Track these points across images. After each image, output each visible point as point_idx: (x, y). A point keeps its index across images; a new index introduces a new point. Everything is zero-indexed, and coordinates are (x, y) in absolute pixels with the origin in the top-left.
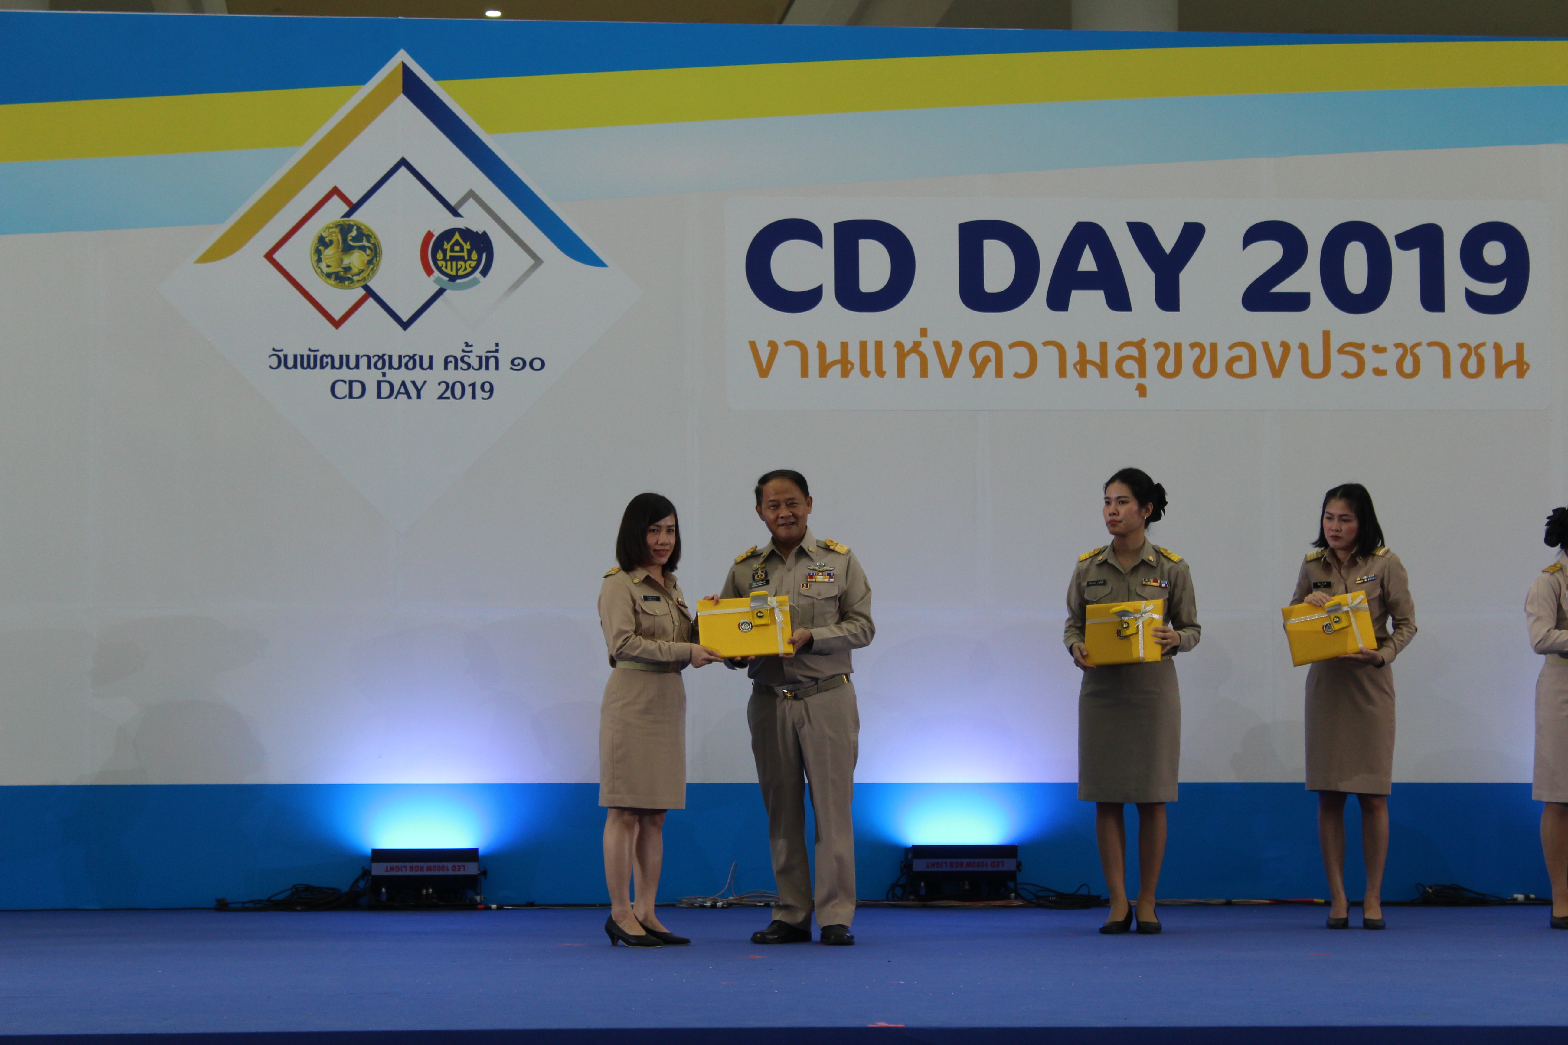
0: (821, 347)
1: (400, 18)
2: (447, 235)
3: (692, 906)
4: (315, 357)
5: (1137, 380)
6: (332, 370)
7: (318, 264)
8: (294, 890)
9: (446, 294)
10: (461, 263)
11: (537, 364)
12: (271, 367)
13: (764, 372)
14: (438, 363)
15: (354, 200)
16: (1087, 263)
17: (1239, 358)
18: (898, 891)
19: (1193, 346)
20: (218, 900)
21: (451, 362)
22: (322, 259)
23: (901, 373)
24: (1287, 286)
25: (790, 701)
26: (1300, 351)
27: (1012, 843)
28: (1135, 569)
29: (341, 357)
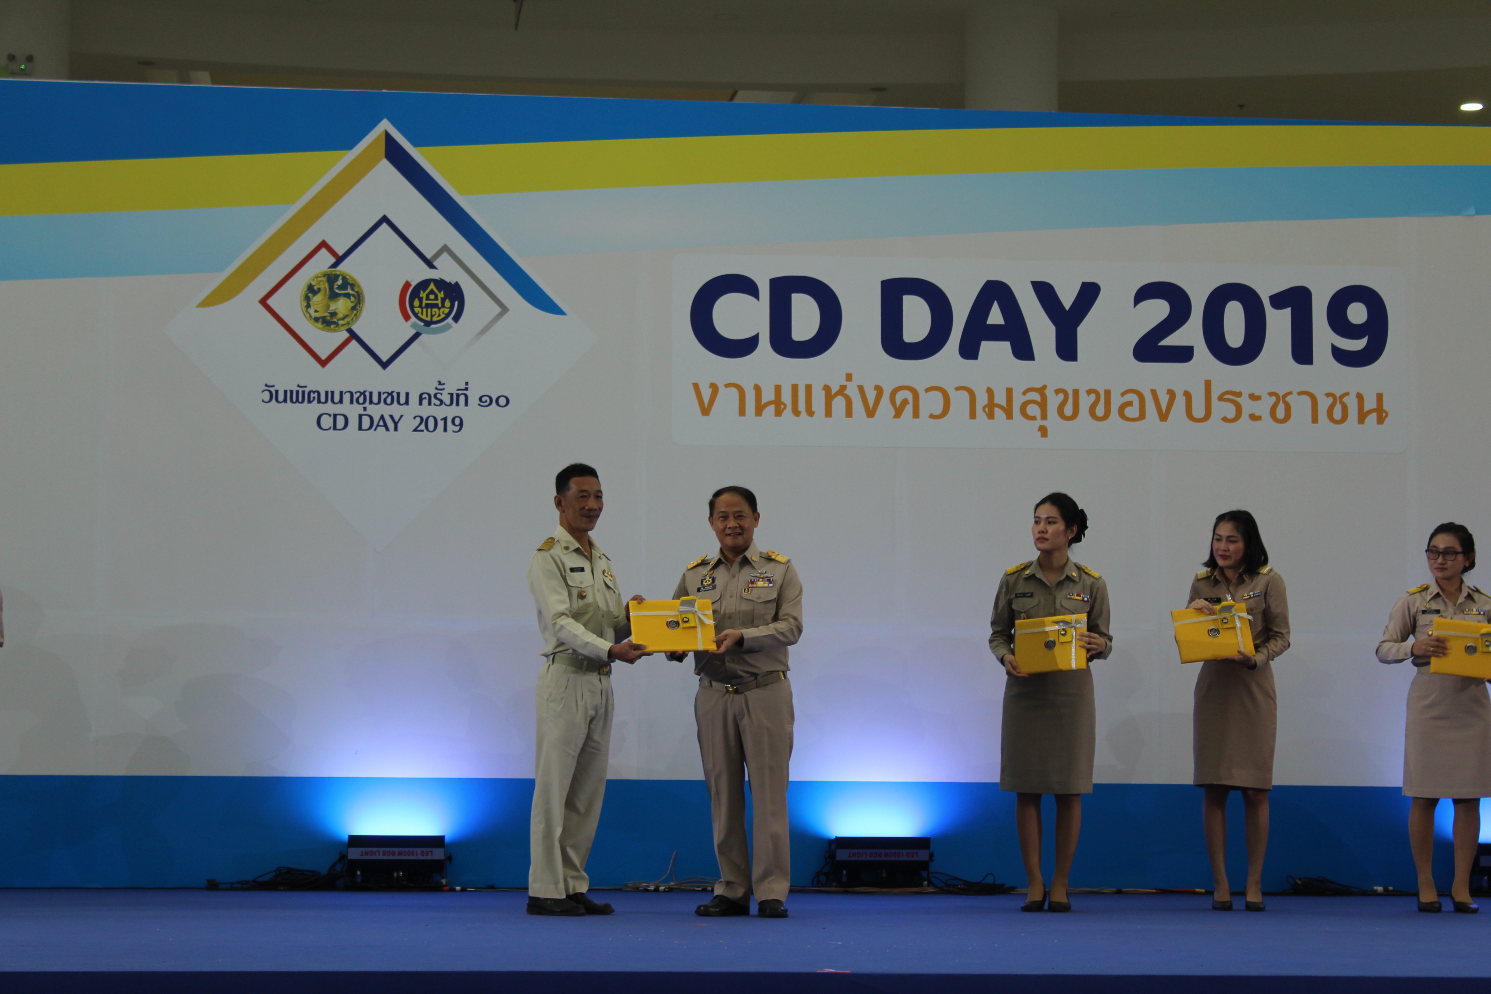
0: (757, 389)
1: (384, 91)
2: (424, 285)
3: (636, 890)
4: (303, 392)
5: (1039, 422)
6: (318, 405)
7: (307, 309)
8: (278, 872)
9: (421, 337)
10: (435, 310)
11: (502, 401)
12: (263, 401)
13: (706, 411)
14: (414, 399)
15: (340, 253)
16: (996, 317)
17: (1130, 404)
18: (823, 879)
19: (1089, 392)
20: (208, 881)
21: (425, 398)
22: (311, 305)
23: (828, 413)
24: (1173, 340)
25: (731, 695)
26: (1184, 398)
27: (925, 836)
28: (1060, 584)
29: (327, 393)
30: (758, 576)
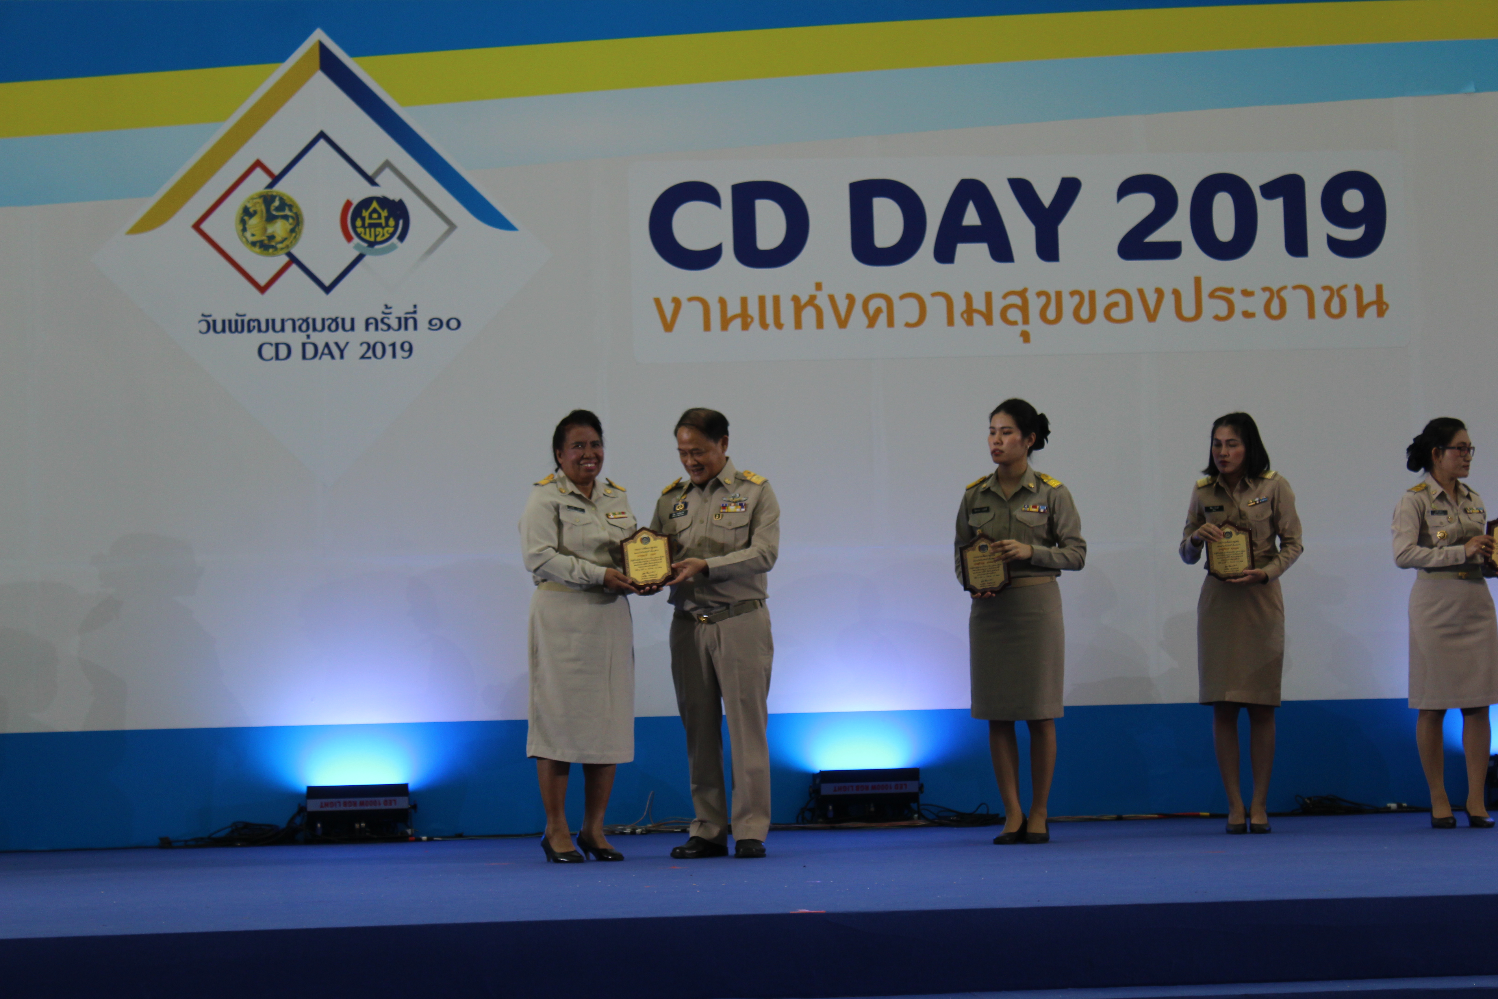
0: (722, 302)
2: (366, 203)
4: (243, 321)
5: (1021, 327)
6: (259, 334)
7: (243, 233)
8: (235, 828)
9: (366, 259)
10: (379, 230)
11: (453, 324)
12: (201, 332)
13: (668, 327)
14: (360, 325)
15: (276, 171)
16: (971, 217)
17: (1116, 304)
18: (808, 815)
19: (1073, 293)
20: (161, 839)
21: (372, 323)
22: (247, 228)
23: (798, 325)
24: (1159, 235)
25: (704, 625)
26: (1173, 296)
27: (914, 767)
28: (1016, 497)
29: (267, 321)
30: (731, 500)
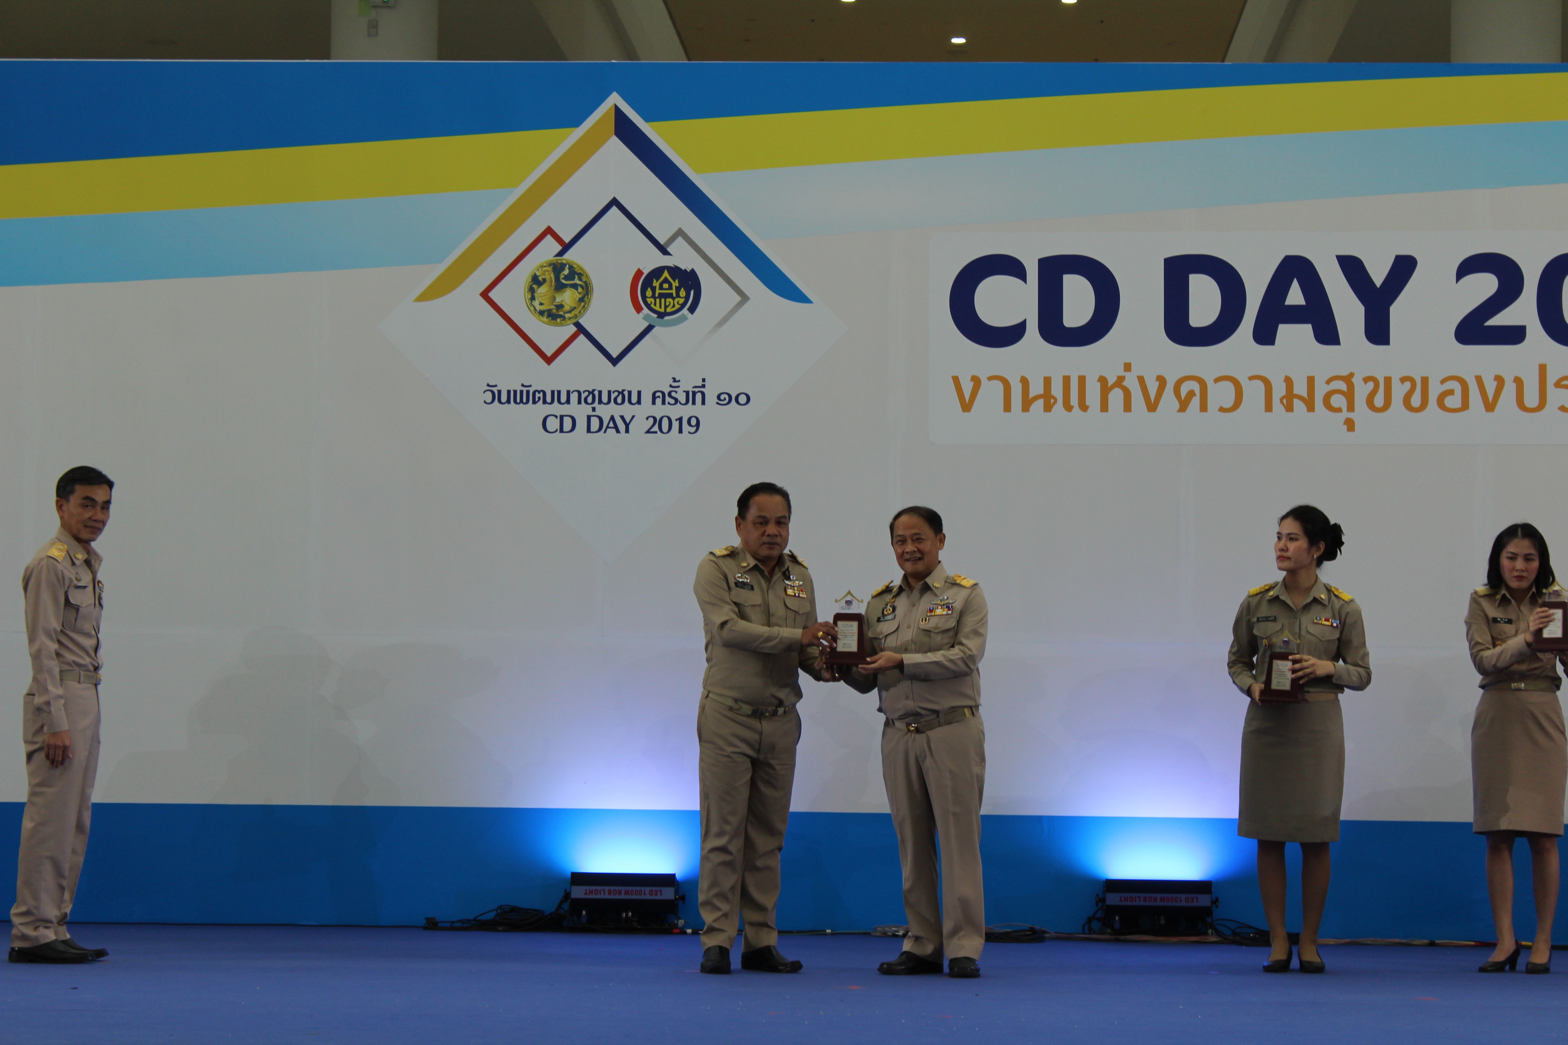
0: (1024, 381)
1: (613, 61)
2: (657, 273)
3: (885, 934)
4: (528, 392)
5: (1345, 414)
6: (544, 405)
7: (531, 302)
8: (499, 911)
9: (654, 330)
10: (669, 300)
11: (742, 399)
12: (485, 402)
13: (967, 407)
14: (647, 398)
15: (567, 240)
16: (1295, 296)
17: (1451, 392)
18: (1095, 925)
19: (1403, 380)
20: (427, 919)
21: (659, 397)
22: (536, 296)
23: (1104, 407)
24: (1501, 319)
25: (913, 734)
26: (1514, 385)
27: (1207, 880)
28: (1307, 607)
29: (553, 392)
30: (938, 603)
